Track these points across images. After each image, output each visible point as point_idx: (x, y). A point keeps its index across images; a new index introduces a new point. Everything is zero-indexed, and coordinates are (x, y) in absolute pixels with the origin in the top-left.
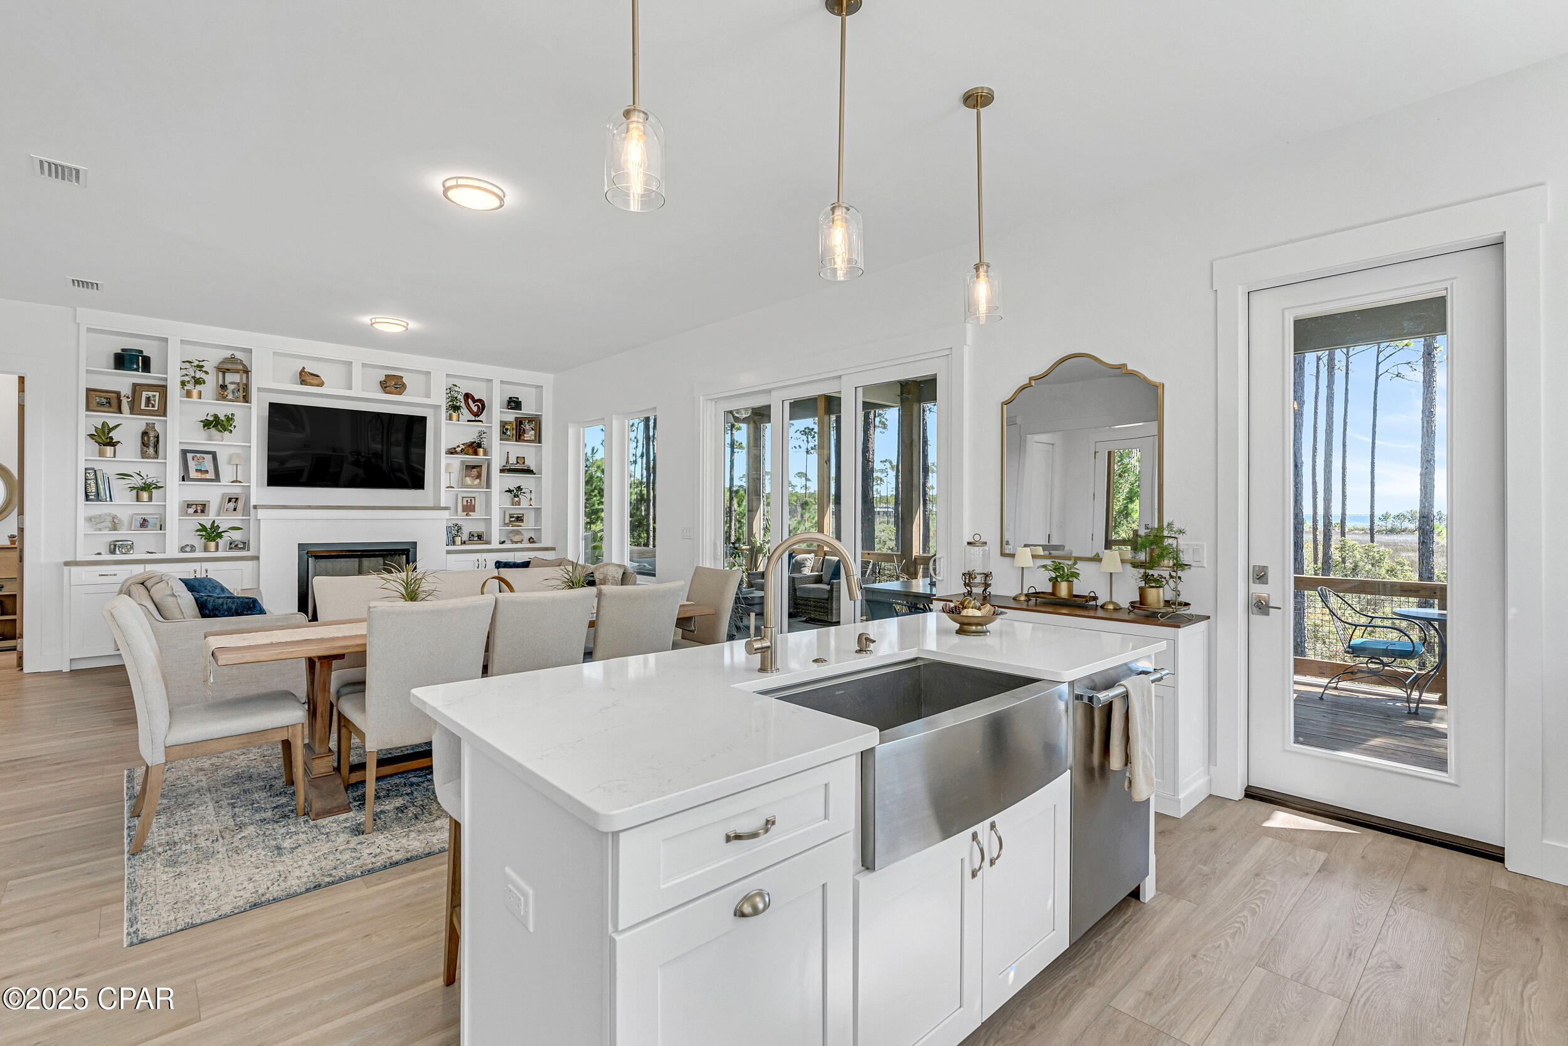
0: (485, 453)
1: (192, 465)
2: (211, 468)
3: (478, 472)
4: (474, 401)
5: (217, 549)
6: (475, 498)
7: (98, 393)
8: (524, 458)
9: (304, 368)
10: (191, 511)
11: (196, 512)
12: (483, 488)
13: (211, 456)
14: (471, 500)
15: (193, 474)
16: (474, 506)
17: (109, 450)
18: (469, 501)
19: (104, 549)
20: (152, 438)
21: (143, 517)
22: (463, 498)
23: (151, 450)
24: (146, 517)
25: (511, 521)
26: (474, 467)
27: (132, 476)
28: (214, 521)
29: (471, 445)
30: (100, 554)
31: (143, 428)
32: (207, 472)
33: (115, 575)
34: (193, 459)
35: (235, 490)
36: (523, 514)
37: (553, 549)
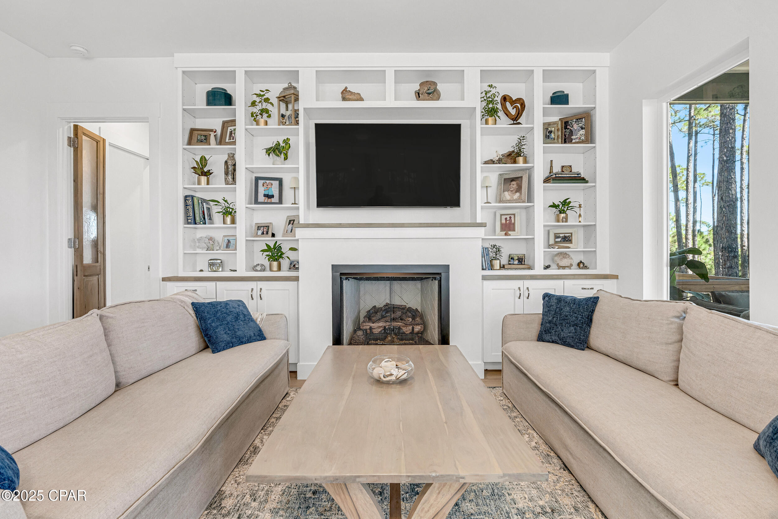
0: (525, 161)
1: (262, 191)
2: (276, 192)
3: (517, 184)
4: (513, 102)
5: (279, 269)
6: (514, 215)
7: (199, 132)
8: (570, 166)
9: (346, 88)
10: (260, 232)
11: (263, 233)
12: (524, 202)
13: (277, 182)
14: (510, 218)
15: (261, 198)
16: (514, 224)
17: (204, 179)
18: (508, 219)
19: (205, 267)
20: (230, 166)
21: (228, 238)
22: (501, 215)
23: (230, 177)
24: (230, 238)
25: (556, 242)
26: (513, 180)
28: (277, 241)
29: (510, 155)
30: (201, 271)
31: (225, 157)
32: (272, 196)
33: (196, 291)
34: (263, 185)
35: (292, 213)
36: (571, 233)
37: (616, 277)
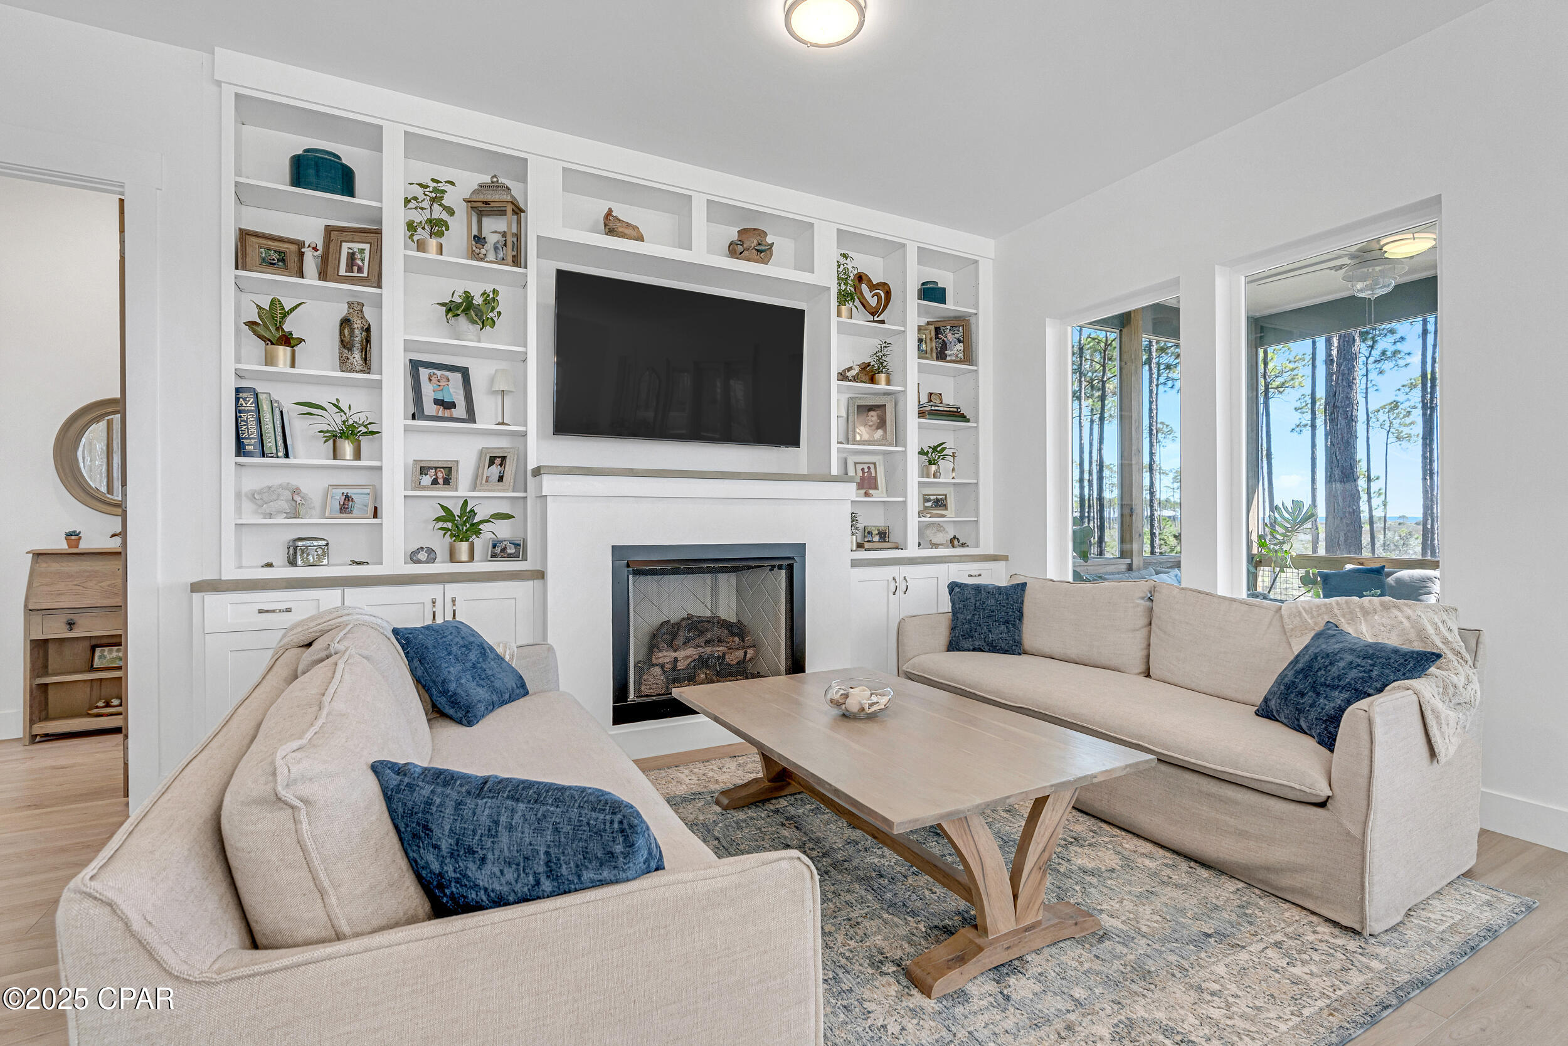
0: (888, 383)
1: (429, 392)
3: (879, 417)
4: (872, 287)
5: (472, 558)
6: (875, 464)
7: (264, 241)
8: (940, 394)
9: (610, 210)
10: (427, 480)
11: (435, 482)
12: (890, 445)
13: (459, 376)
14: (869, 468)
15: (430, 408)
16: (875, 478)
17: (283, 352)
18: (866, 470)
19: (279, 556)
20: (357, 332)
21: (345, 491)
22: (856, 463)
23: (356, 357)
24: (350, 492)
25: (926, 508)
26: (871, 408)
27: (324, 409)
28: (466, 502)
29: (865, 367)
30: (270, 565)
31: (342, 310)
32: (452, 405)
33: (289, 610)
34: (430, 380)
35: (498, 444)
36: (946, 495)
37: (1005, 558)
